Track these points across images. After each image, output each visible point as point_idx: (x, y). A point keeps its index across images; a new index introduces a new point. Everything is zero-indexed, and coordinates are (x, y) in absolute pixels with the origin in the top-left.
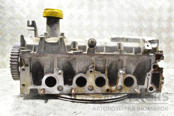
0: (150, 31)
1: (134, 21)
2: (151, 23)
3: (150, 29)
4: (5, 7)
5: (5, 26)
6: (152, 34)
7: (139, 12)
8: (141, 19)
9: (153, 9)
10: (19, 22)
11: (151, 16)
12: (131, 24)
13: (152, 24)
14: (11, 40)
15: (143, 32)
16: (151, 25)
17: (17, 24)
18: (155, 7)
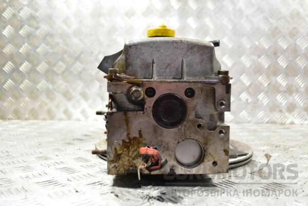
0: (293, 55)
1: (261, 37)
2: (295, 41)
3: (294, 52)
4: (38, 17)
5: (37, 47)
6: (297, 59)
7: (271, 20)
8: (275, 33)
9: (298, 14)
10: (60, 41)
11: (295, 28)
12: (257, 43)
13: (297, 41)
14: (47, 71)
15: (279, 57)
16: (295, 44)
17: (57, 44)
18: (301, 11)
